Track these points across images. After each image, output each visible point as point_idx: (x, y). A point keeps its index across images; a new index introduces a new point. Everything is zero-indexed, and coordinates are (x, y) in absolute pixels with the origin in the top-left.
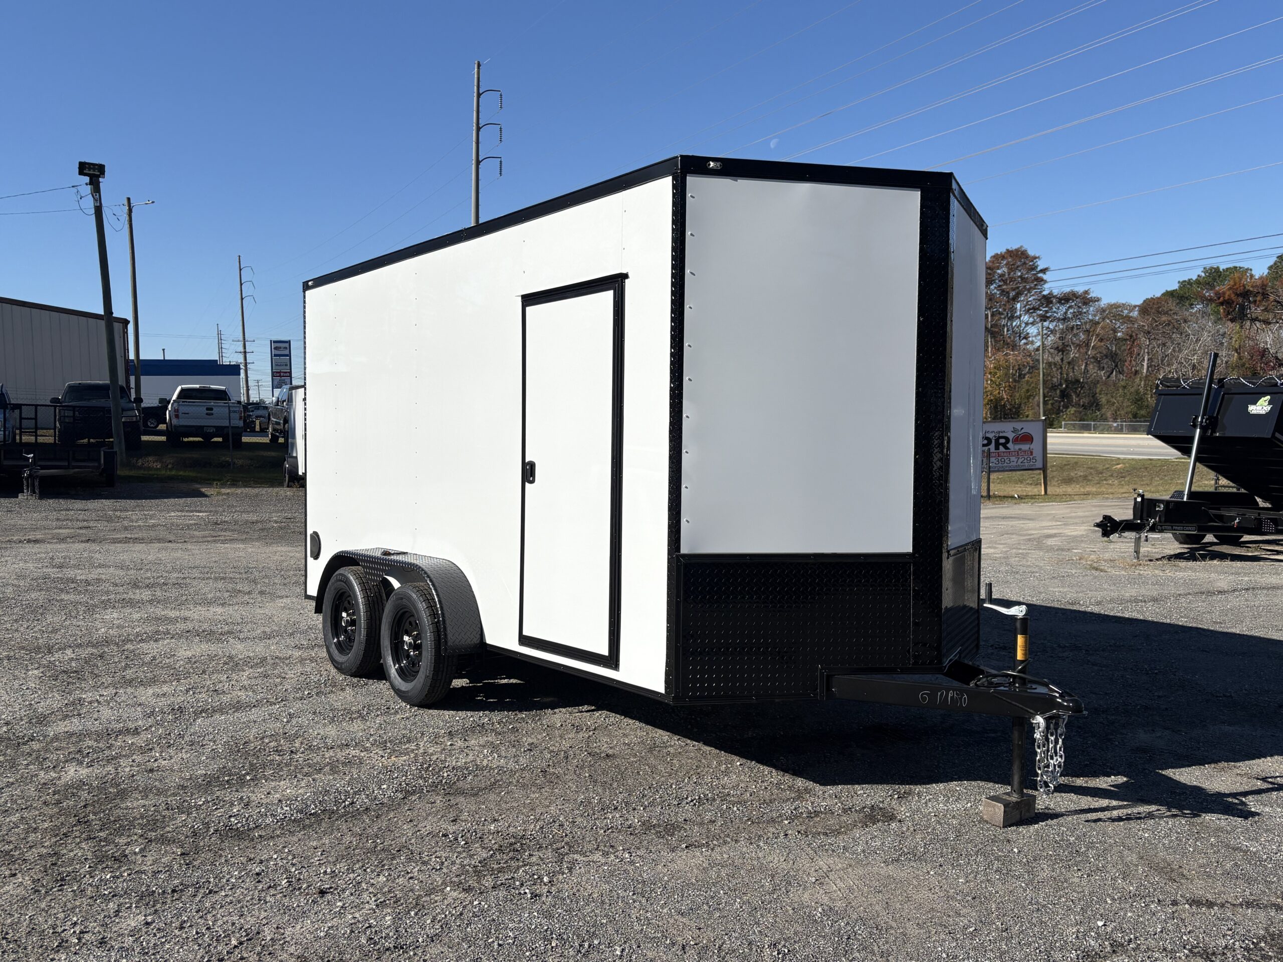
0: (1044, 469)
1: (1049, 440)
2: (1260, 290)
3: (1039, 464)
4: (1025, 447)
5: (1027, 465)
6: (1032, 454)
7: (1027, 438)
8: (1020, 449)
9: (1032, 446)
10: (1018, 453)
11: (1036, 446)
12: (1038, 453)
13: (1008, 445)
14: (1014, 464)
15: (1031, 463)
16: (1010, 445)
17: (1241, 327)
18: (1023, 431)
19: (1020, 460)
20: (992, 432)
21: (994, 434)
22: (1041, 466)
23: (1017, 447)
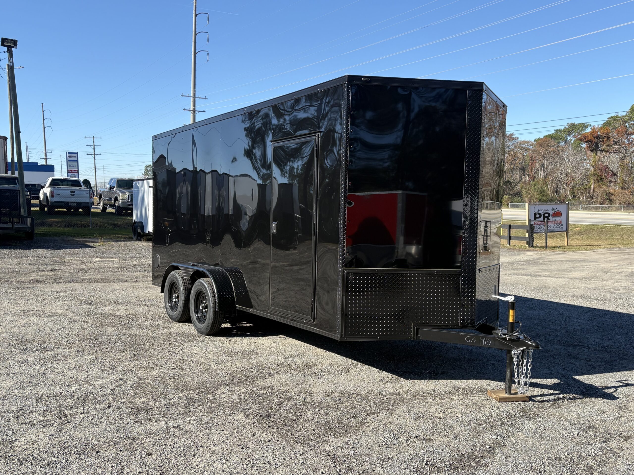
0: (567, 231)
1: (570, 215)
2: (606, 135)
3: (564, 229)
4: (558, 219)
5: (558, 229)
6: (561, 223)
7: (558, 214)
8: (555, 220)
9: (561, 218)
10: (554, 222)
11: (563, 218)
12: (564, 223)
13: (549, 218)
14: (552, 228)
15: (561, 228)
16: (550, 218)
17: (596, 154)
18: (557, 210)
19: (555, 226)
20: (542, 210)
21: (542, 211)
22: (565, 230)
23: (554, 219)
